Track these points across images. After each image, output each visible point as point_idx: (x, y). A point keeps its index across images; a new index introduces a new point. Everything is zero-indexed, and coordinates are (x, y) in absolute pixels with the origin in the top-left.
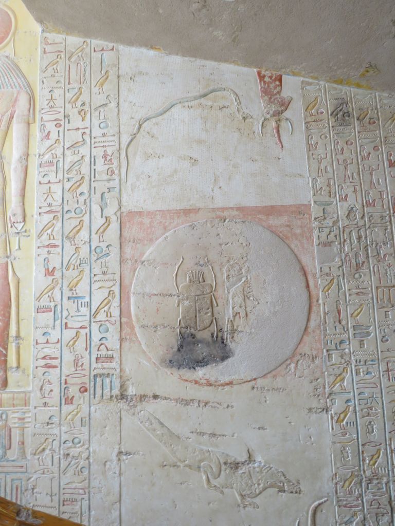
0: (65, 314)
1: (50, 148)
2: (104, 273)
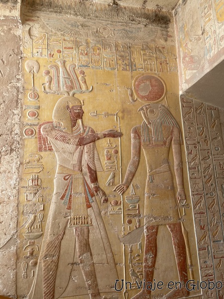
0: (213, 250)
1: (193, 160)
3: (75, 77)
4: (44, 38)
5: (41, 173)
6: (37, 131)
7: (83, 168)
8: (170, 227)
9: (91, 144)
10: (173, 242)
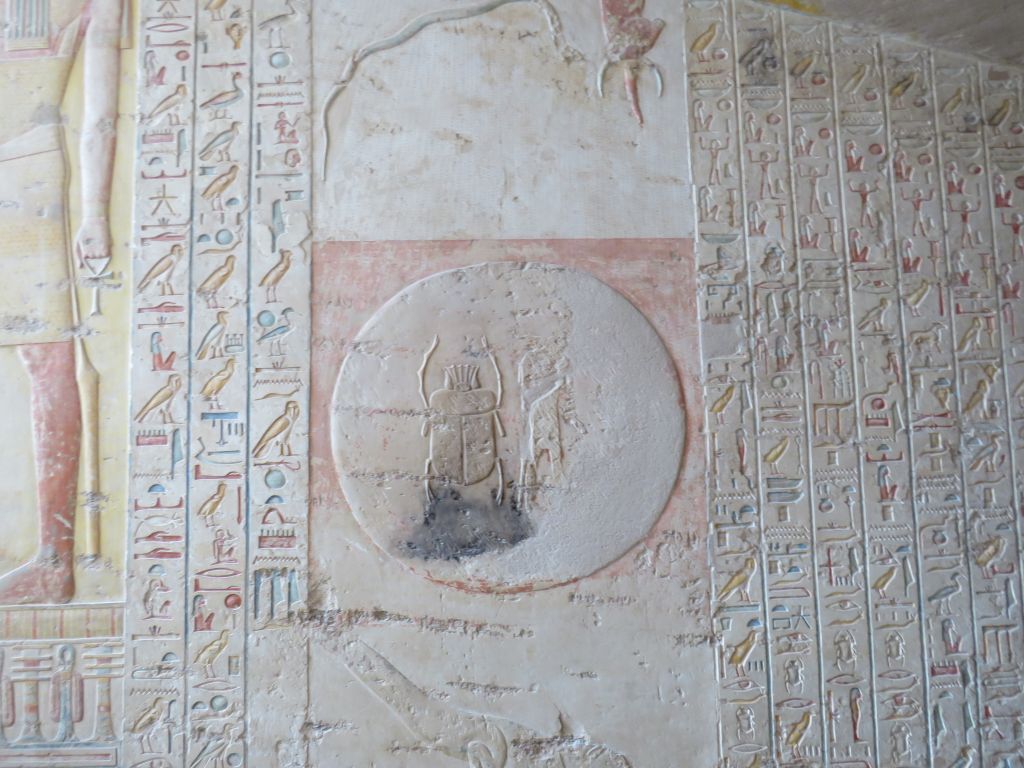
0: (195, 448)
1: (164, 105)
2: (276, 367)
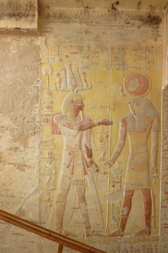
3: (78, 78)
4: (55, 45)
5: (53, 149)
6: (51, 119)
7: (82, 148)
8: (142, 191)
9: (89, 130)
10: (143, 201)
